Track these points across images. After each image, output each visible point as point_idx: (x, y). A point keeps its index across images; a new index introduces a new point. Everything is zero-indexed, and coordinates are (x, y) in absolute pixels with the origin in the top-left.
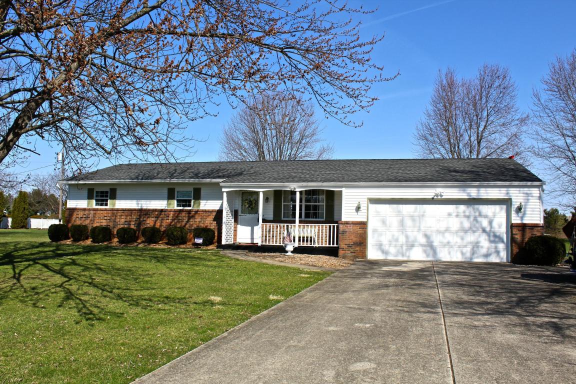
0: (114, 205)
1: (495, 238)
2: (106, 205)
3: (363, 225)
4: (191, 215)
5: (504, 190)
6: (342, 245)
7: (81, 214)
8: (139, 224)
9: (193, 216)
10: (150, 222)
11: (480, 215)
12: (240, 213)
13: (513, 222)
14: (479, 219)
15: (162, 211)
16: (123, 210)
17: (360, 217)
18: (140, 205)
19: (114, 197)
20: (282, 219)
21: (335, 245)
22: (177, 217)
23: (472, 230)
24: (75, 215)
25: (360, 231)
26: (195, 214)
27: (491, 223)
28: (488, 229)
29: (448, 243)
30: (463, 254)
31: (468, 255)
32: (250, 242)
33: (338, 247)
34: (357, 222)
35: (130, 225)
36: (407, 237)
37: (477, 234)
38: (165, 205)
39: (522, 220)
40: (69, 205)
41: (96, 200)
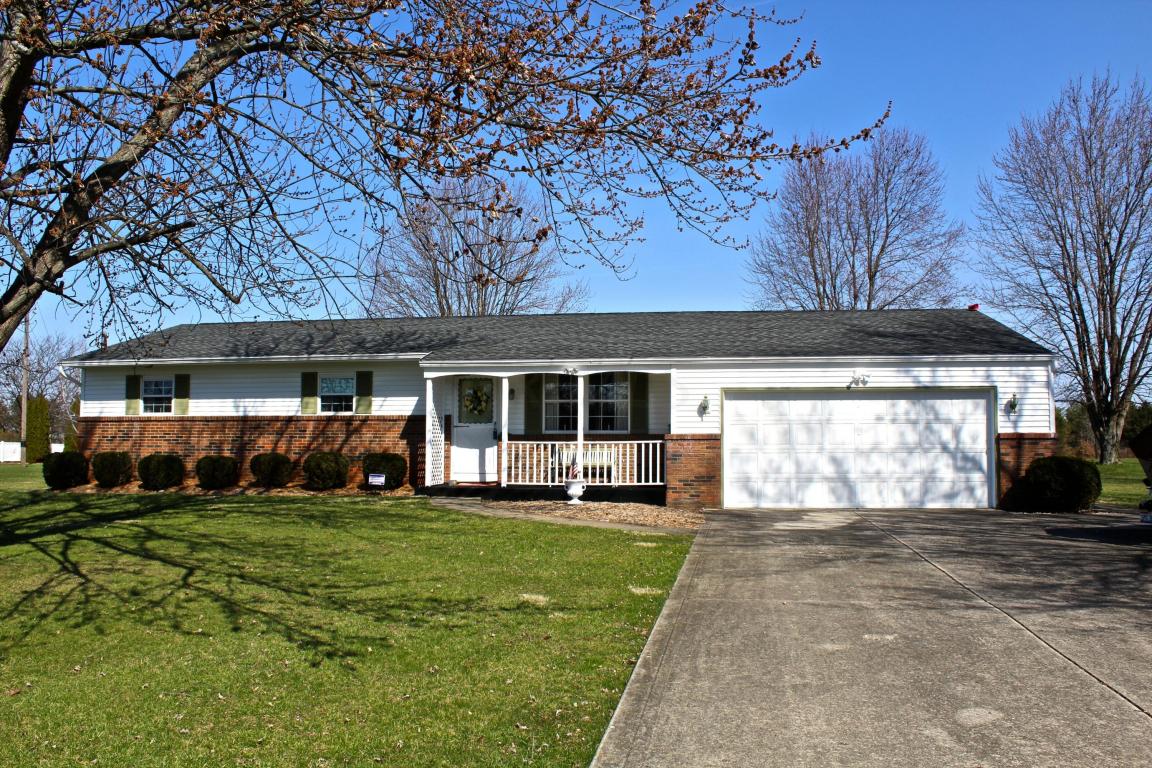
0: (185, 409)
1: (966, 462)
2: (168, 409)
3: (714, 441)
4: (352, 427)
5: (981, 371)
6: (673, 482)
7: (112, 430)
8: (241, 448)
9: (357, 430)
10: (264, 444)
11: (937, 419)
12: (455, 421)
13: (1001, 431)
14: (936, 426)
15: (289, 420)
16: (207, 420)
17: (707, 426)
18: (242, 409)
19: (184, 392)
20: (544, 431)
21: (659, 483)
22: (323, 432)
23: (922, 447)
24: (98, 431)
25: (708, 453)
26: (361, 426)
27: (956, 433)
28: (952, 446)
29: (878, 473)
30: (905, 493)
31: (916, 495)
32: (478, 480)
33: (665, 487)
34: (702, 435)
35: (220, 449)
36: (798, 464)
37: (931, 455)
38: (296, 409)
39: (1015, 427)
40: (85, 410)
41: (146, 400)
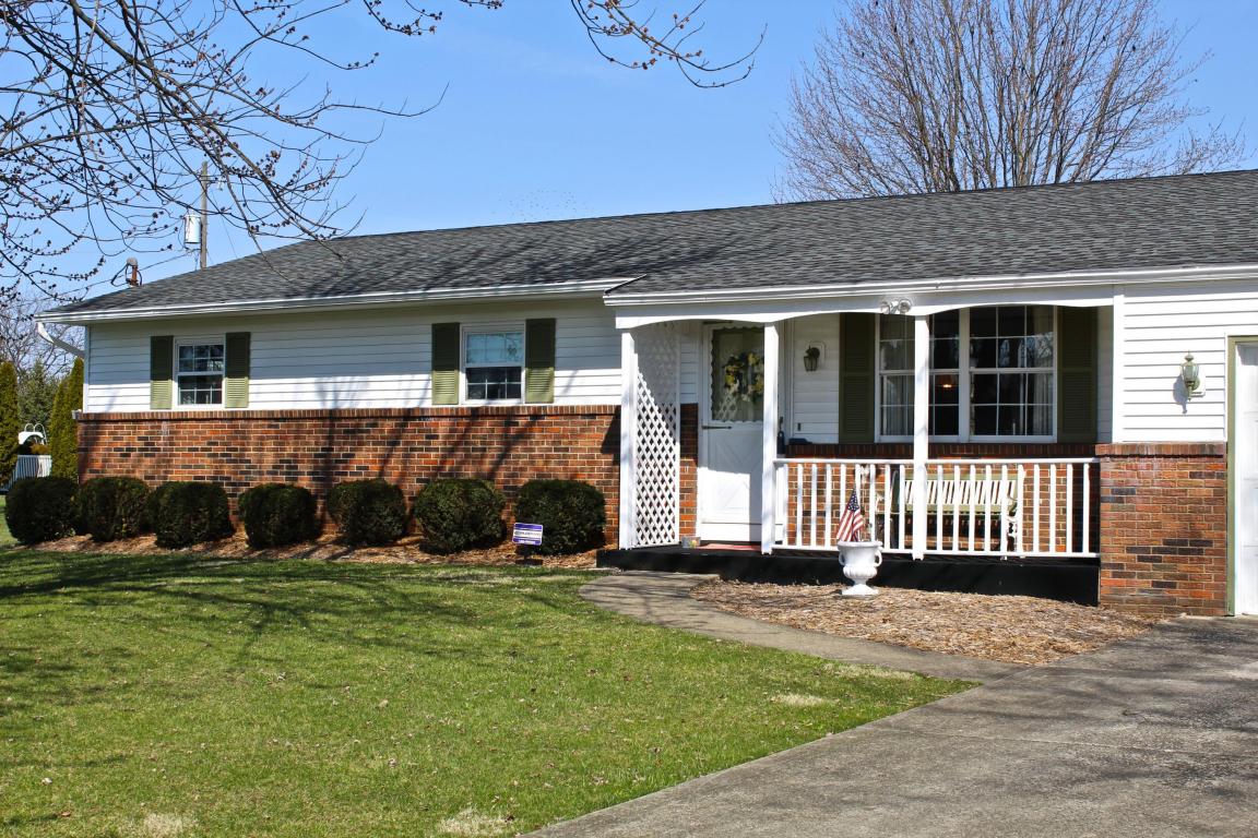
0: (243, 395)
2: (217, 399)
3: (1212, 458)
4: (514, 429)
6: (1113, 551)
7: (130, 437)
9: (523, 436)
10: (364, 461)
12: (705, 416)
15: (407, 416)
16: (271, 418)
17: (1197, 426)
18: (330, 396)
19: (240, 367)
20: (878, 438)
21: (1086, 553)
22: (464, 439)
24: (106, 438)
25: (1204, 488)
26: (530, 427)
32: (747, 538)
33: (1096, 561)
34: (1183, 446)
35: (293, 473)
40: (92, 401)
41: (183, 382)
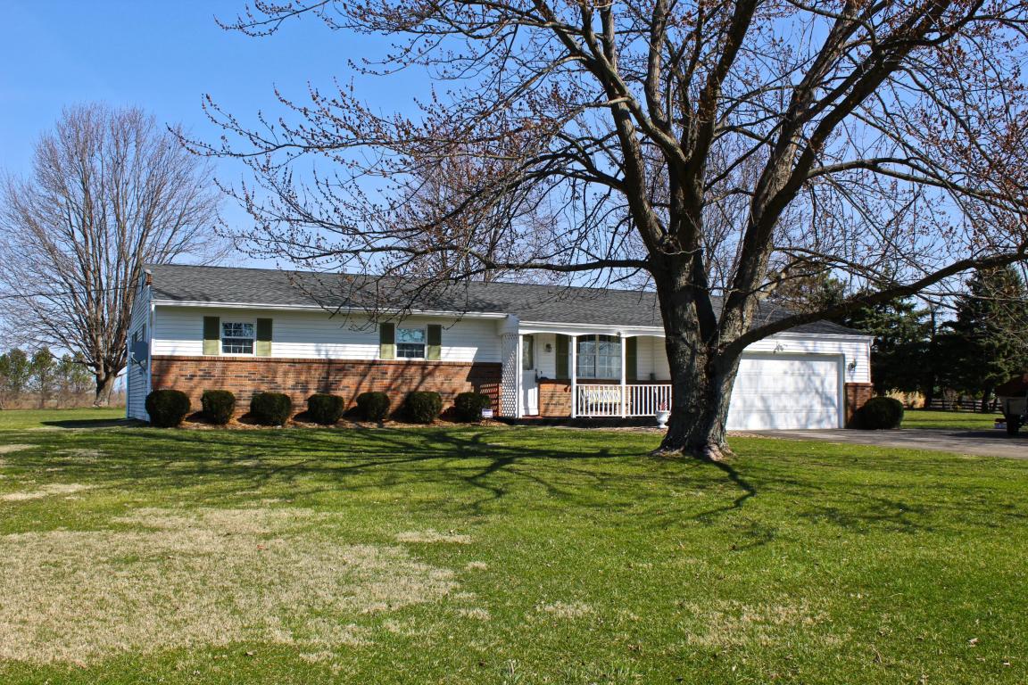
0: (269, 351)
1: (826, 400)
2: (251, 351)
5: (837, 344)
7: (190, 369)
8: (327, 387)
10: (349, 384)
11: (814, 373)
13: (847, 381)
14: (813, 378)
23: (805, 391)
24: (174, 370)
27: (822, 383)
28: (820, 390)
29: (785, 407)
30: (798, 420)
31: (803, 421)
36: (745, 402)
37: (810, 396)
38: (374, 354)
39: (852, 379)
40: (158, 349)
41: (225, 341)
